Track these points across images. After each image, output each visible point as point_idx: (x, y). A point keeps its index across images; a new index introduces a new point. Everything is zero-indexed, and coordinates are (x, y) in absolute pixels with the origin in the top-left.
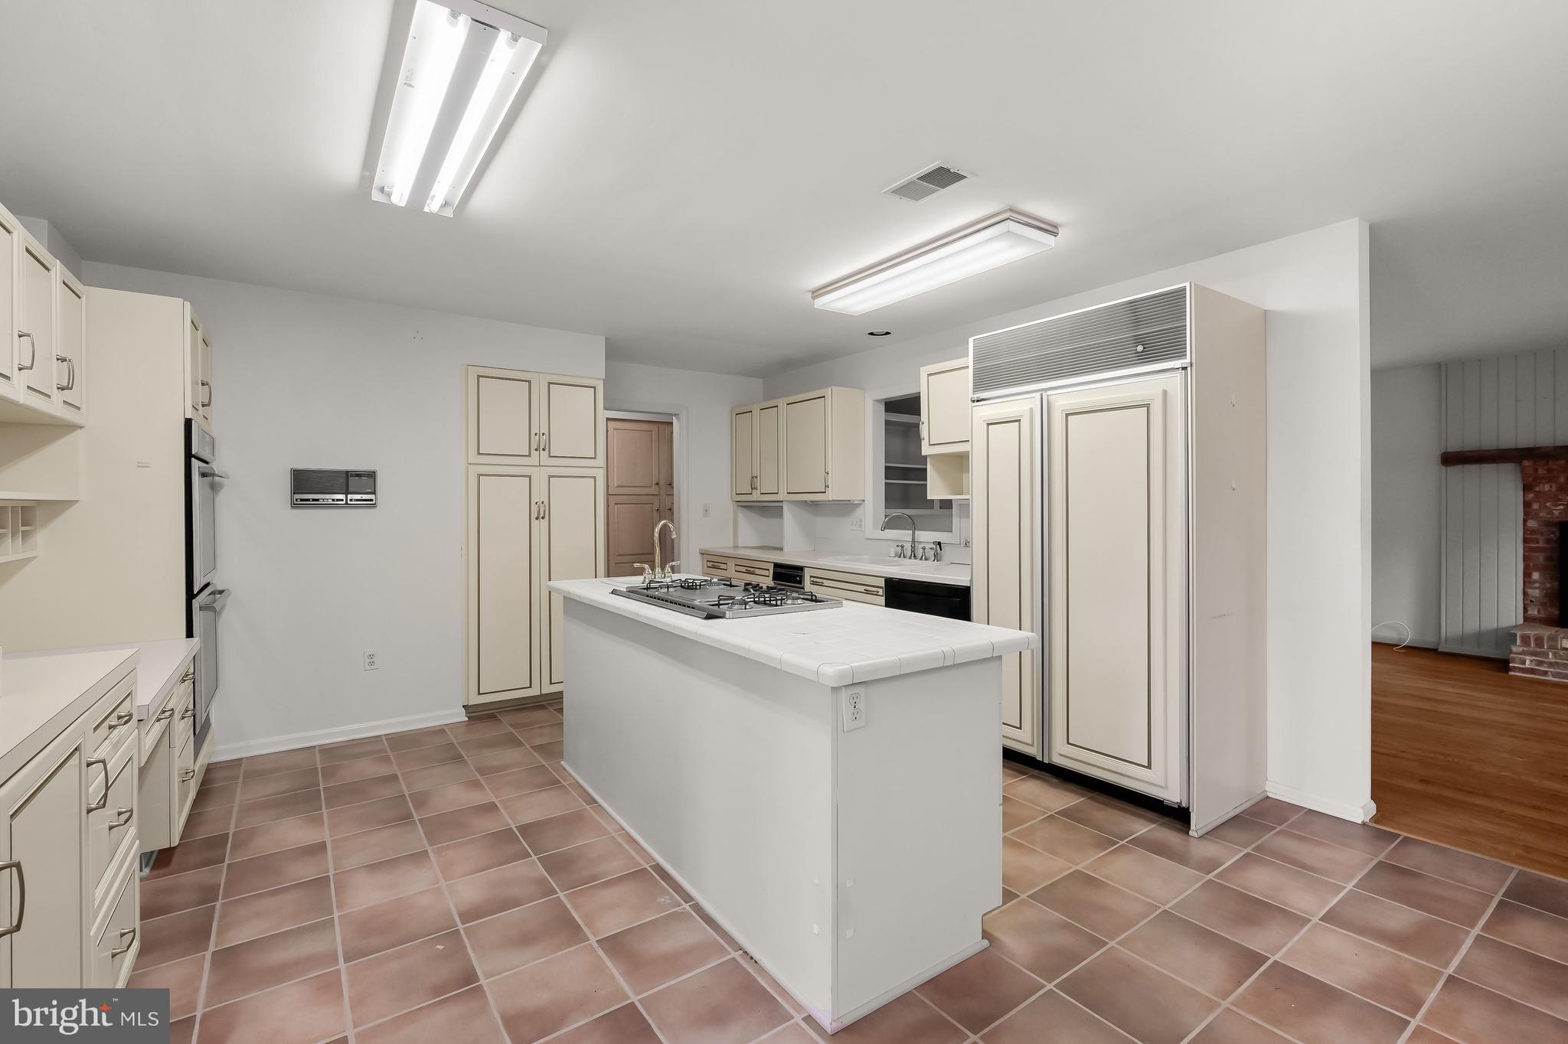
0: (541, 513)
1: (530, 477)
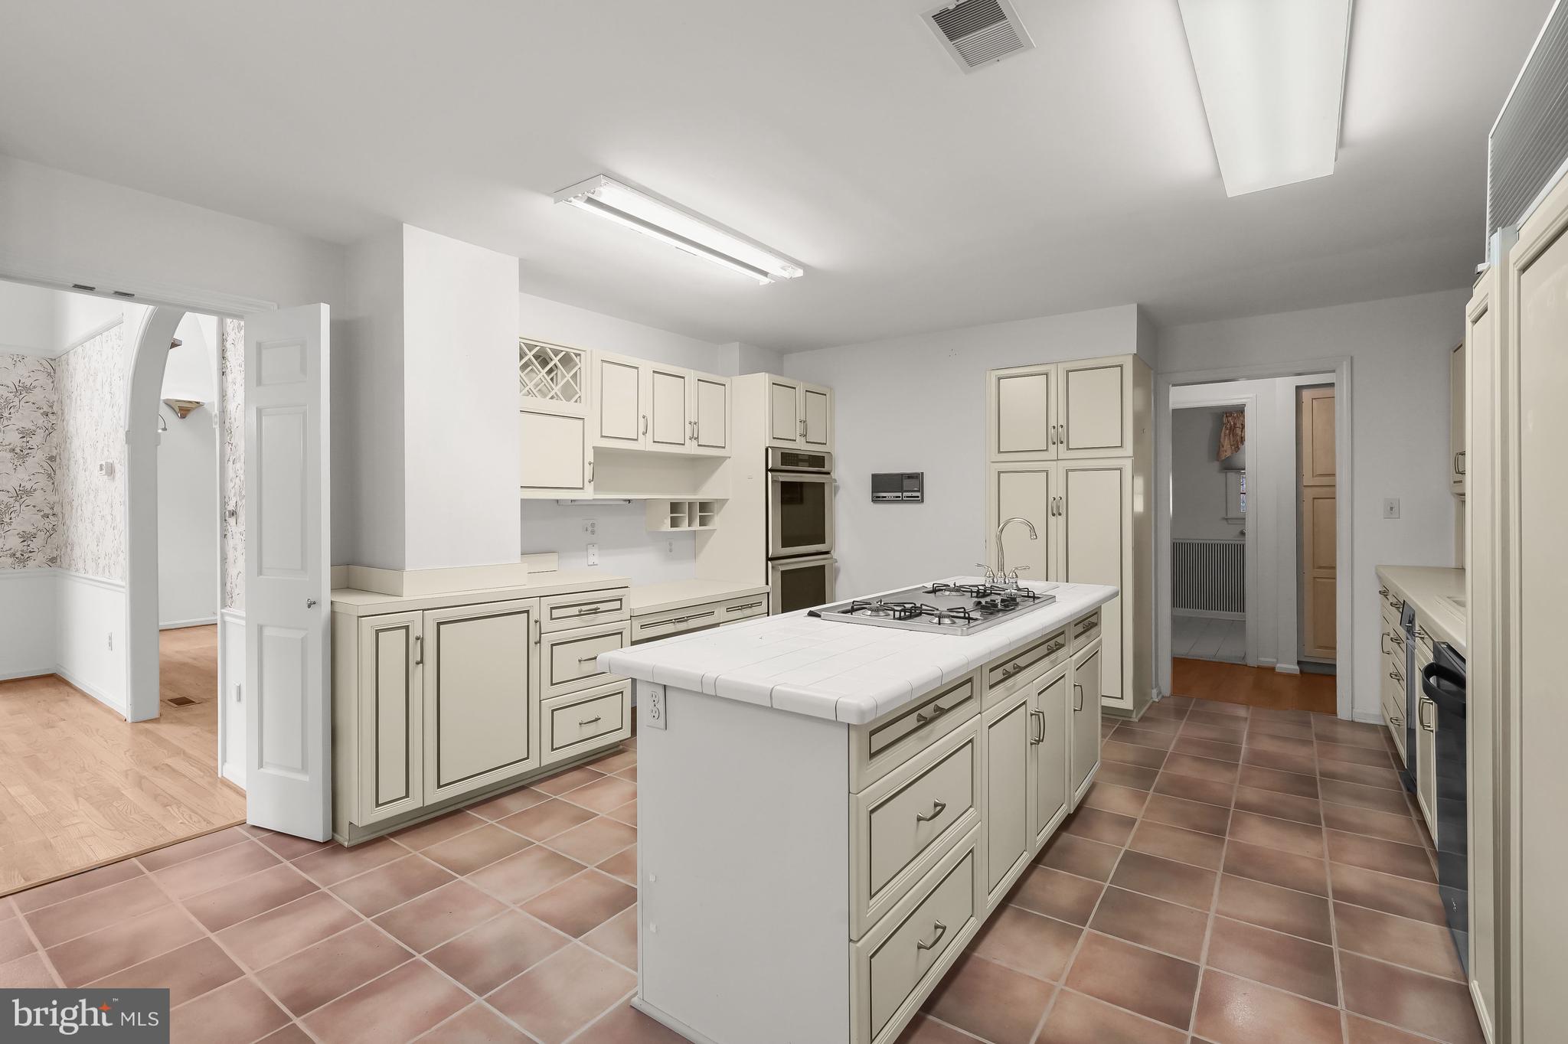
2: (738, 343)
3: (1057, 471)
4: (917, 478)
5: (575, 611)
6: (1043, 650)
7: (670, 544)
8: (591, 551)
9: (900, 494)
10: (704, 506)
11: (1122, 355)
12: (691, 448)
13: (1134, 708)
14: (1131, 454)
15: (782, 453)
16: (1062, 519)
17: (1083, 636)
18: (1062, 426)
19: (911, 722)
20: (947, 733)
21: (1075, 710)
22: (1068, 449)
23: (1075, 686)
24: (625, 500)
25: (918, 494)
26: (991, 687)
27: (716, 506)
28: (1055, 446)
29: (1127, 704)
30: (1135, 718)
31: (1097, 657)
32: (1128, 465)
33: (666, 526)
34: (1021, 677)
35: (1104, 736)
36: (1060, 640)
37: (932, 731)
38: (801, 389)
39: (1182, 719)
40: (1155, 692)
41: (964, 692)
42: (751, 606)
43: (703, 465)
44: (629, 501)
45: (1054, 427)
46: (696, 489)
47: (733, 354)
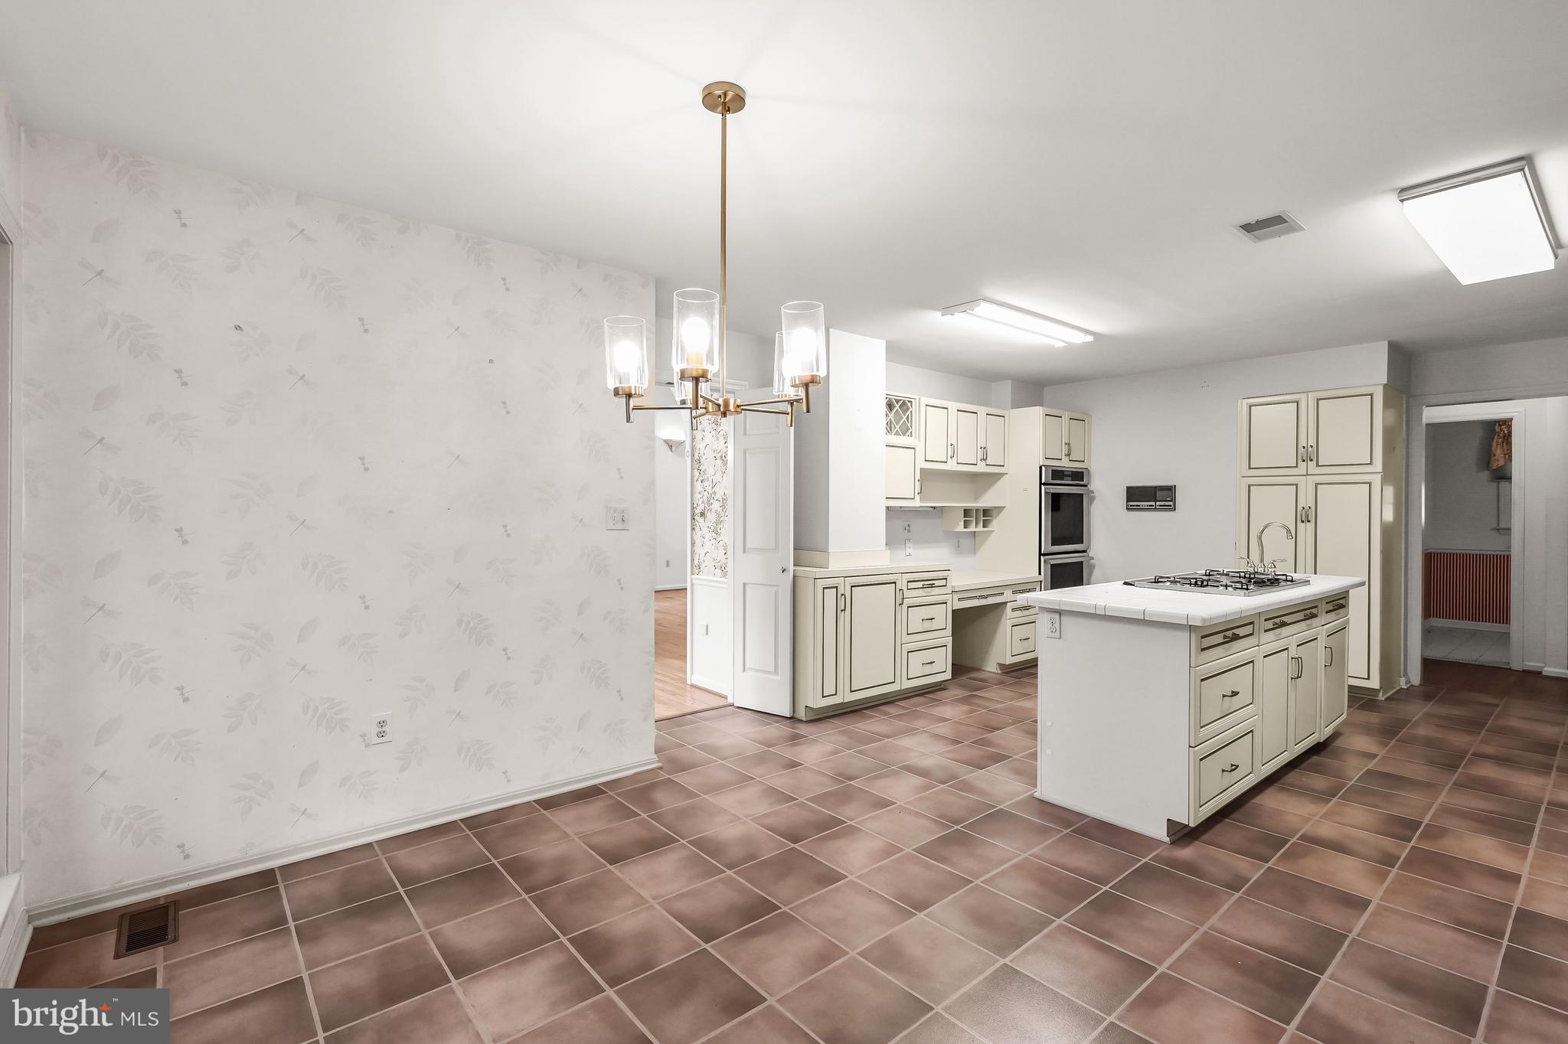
0: (1306, 516)
1: (1297, 485)
2: (1010, 381)
3: (1306, 486)
4: (1170, 491)
5: (920, 584)
6: (1300, 616)
7: (959, 542)
8: (908, 544)
9: (1153, 503)
10: (986, 512)
11: (1373, 385)
12: (981, 468)
13: (1381, 688)
14: (1380, 469)
15: (1052, 470)
16: (1310, 526)
17: (1333, 613)
18: (1312, 446)
19: (1219, 638)
20: (1240, 651)
21: (1325, 666)
22: (1318, 465)
23: (1326, 647)
24: (932, 507)
25: (1171, 503)
26: (1266, 631)
27: (994, 513)
28: (1305, 463)
29: (1375, 683)
30: (1381, 697)
31: (1345, 632)
32: (1377, 480)
33: (960, 528)
34: (1285, 631)
35: (1349, 707)
36: (1314, 611)
37: (1231, 647)
38: (1066, 416)
39: (1430, 701)
40: (1403, 680)
41: (1248, 630)
42: (1030, 591)
43: (983, 480)
44: (934, 508)
45: (1304, 447)
46: (976, 499)
47: (1006, 390)
